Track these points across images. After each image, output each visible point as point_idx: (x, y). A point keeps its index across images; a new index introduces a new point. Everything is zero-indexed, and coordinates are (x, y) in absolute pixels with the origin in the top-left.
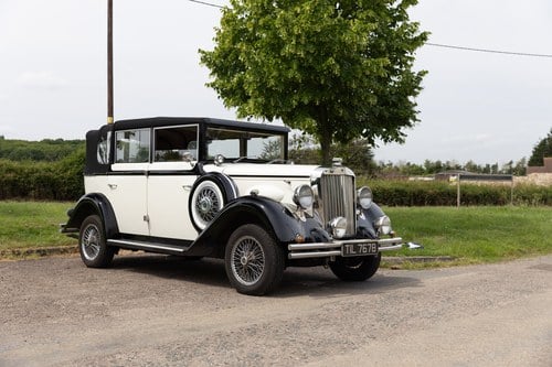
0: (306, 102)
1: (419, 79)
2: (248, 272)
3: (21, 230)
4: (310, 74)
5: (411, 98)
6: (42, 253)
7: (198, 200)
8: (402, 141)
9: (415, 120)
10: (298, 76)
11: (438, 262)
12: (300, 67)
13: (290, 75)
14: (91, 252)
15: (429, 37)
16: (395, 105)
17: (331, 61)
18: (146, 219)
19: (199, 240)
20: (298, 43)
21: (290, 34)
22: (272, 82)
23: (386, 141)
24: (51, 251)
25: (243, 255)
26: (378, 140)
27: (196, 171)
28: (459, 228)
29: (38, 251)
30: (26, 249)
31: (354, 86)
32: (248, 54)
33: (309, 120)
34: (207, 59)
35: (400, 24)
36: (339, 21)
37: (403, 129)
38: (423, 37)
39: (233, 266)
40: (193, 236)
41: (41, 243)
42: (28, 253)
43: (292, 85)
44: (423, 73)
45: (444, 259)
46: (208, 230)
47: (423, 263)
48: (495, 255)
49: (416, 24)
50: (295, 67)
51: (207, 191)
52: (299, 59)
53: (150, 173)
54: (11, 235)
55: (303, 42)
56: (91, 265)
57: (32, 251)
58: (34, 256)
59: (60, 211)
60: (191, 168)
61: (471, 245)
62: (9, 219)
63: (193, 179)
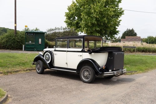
1: (119, 22)
6: (30, 70)
9: (118, 33)
10: (96, 22)
11: (134, 73)
12: (96, 20)
13: (93, 22)
15: (124, 12)
17: (105, 19)
20: (97, 14)
21: (95, 11)
22: (89, 24)
24: (32, 69)
31: (109, 25)
32: (83, 16)
37: (115, 35)
38: (123, 12)
42: (27, 70)
45: (135, 72)
49: (121, 8)
58: (28, 71)
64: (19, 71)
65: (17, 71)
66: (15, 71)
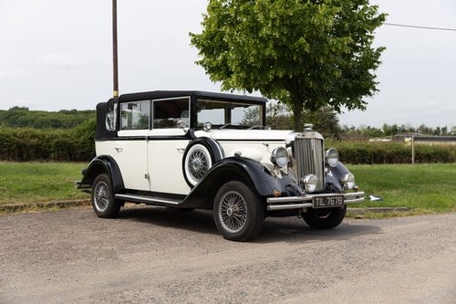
0: (281, 75)
1: (378, 55)
2: (233, 222)
3: (44, 186)
4: (284, 53)
5: (371, 71)
6: (62, 206)
7: (190, 161)
8: (363, 108)
9: (375, 90)
10: (274, 54)
11: (396, 213)
12: (276, 47)
13: (267, 53)
14: (101, 205)
15: (386, 18)
16: (357, 77)
17: (302, 40)
18: (147, 177)
19: (191, 194)
20: (273, 26)
21: (267, 18)
22: (252, 59)
23: (349, 108)
24: (68, 204)
25: (229, 207)
26: (343, 108)
27: (188, 136)
28: (414, 183)
29: (58, 204)
30: (49, 202)
31: (322, 61)
32: (231, 36)
33: (283, 91)
34: (196, 41)
35: (361, 7)
36: (309, 6)
37: (364, 98)
38: (382, 18)
39: (220, 216)
40: (187, 191)
41: (60, 197)
42: (50, 206)
43: (269, 62)
44: (382, 49)
45: (401, 210)
46: (199, 186)
47: (382, 214)
48: (446, 206)
49: (375, 7)
50: (271, 46)
51: (198, 153)
52: (275, 39)
53: (150, 138)
54: (36, 191)
55: (278, 25)
56: (101, 216)
57: (53, 205)
58: (55, 208)
59: (76, 170)
60: (184, 134)
61: (424, 197)
62: (34, 177)
63: (186, 143)
64: (22, 208)
65: (16, 208)
66: (10, 208)
